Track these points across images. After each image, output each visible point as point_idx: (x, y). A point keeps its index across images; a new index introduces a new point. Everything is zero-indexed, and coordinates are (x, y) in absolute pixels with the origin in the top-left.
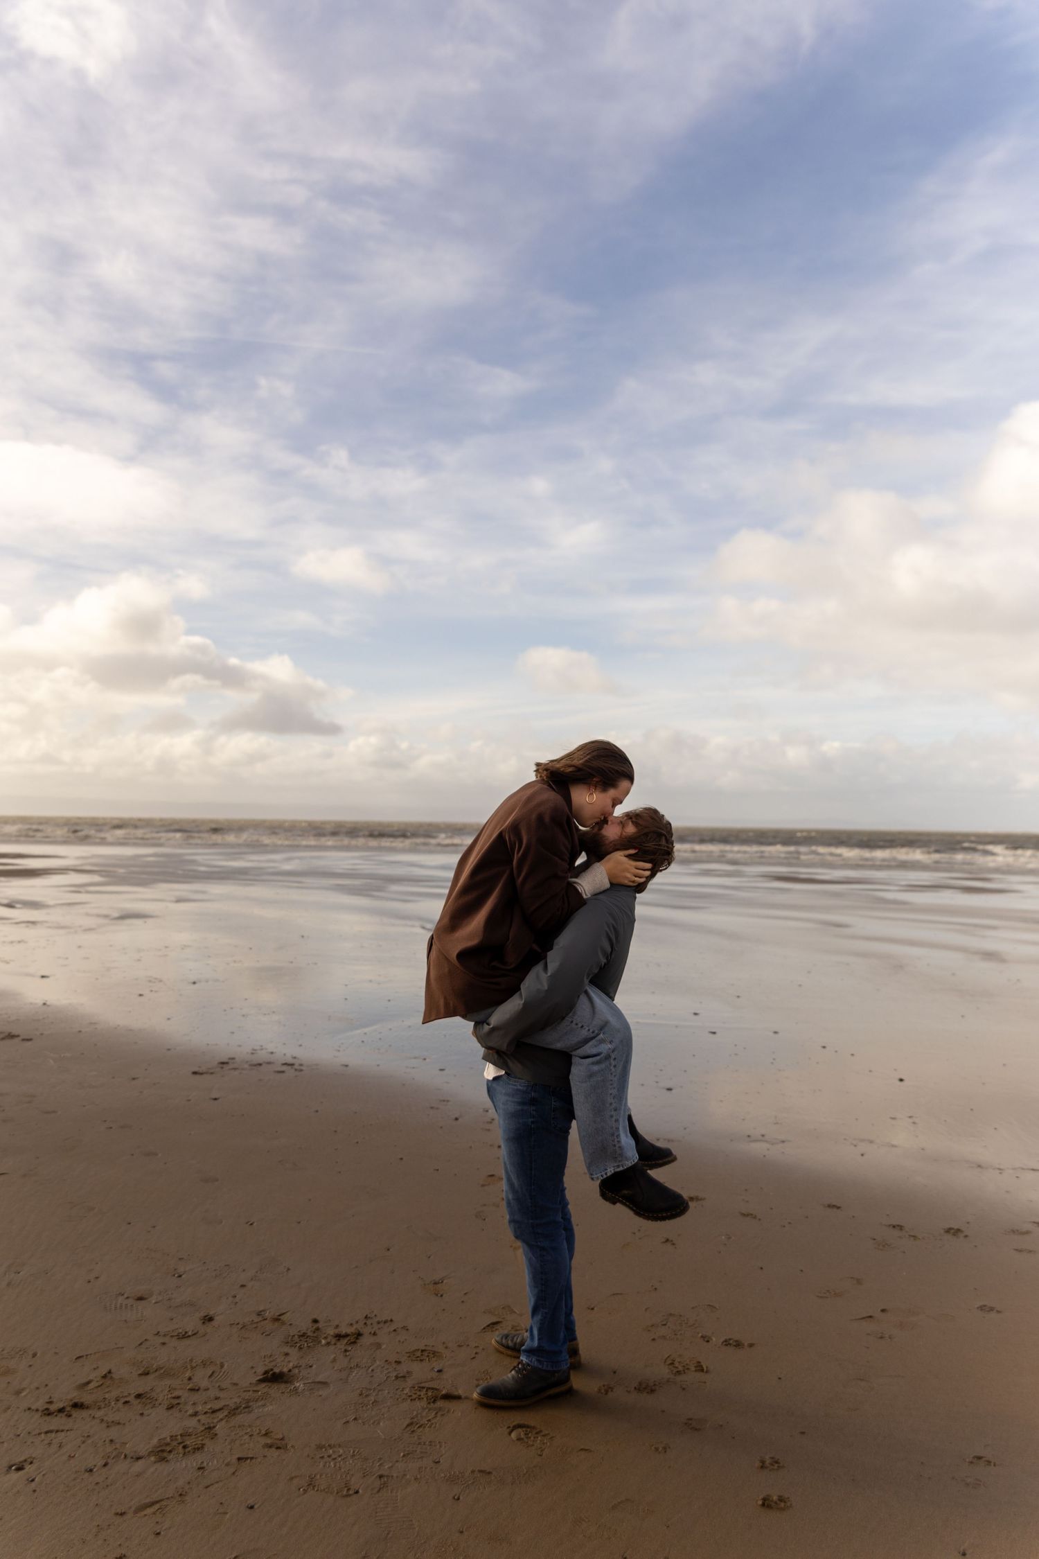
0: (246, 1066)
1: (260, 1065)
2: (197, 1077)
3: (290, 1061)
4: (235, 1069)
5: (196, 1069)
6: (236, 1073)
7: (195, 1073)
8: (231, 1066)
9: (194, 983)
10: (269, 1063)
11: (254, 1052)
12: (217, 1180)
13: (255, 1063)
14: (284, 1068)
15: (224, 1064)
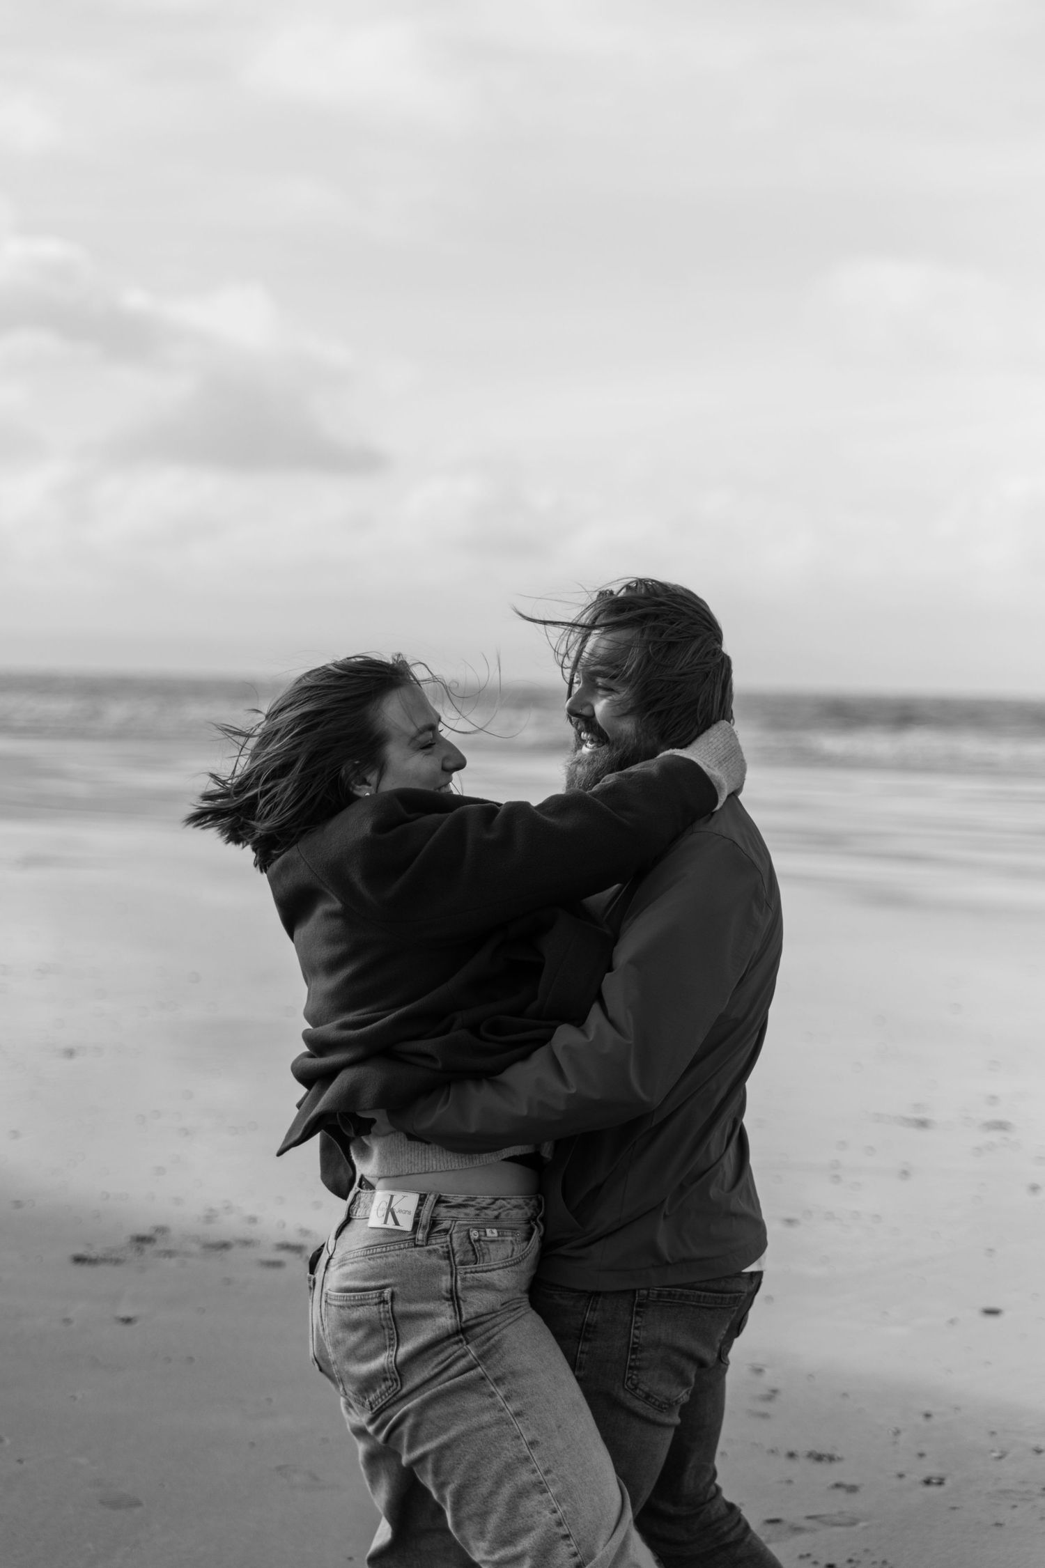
0: (195, 1248)
1: (225, 1246)
2: (85, 1269)
3: (294, 1239)
4: (169, 1254)
5: (80, 1250)
6: (172, 1263)
7: (79, 1260)
8: (160, 1246)
9: (70, 1053)
10: (247, 1243)
11: (210, 1217)
12: (138, 1504)
13: (214, 1239)
14: (282, 1256)
15: (142, 1240)
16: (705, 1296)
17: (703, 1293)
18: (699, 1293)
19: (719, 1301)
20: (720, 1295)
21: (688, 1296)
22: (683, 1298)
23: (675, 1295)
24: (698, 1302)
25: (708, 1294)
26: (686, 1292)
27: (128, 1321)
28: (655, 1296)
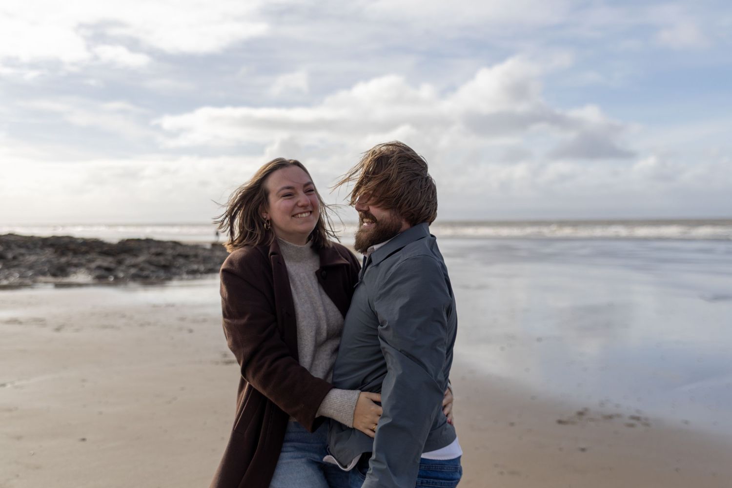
0: (600, 418)
1: (611, 417)
2: (563, 426)
4: (591, 420)
5: (559, 418)
6: (594, 424)
7: (560, 422)
8: (587, 417)
10: (619, 416)
14: (633, 422)
15: (581, 414)
16: (444, 483)
17: (443, 481)
18: (441, 481)
19: (450, 484)
20: (451, 482)
21: (436, 483)
22: (434, 484)
23: (430, 482)
24: (441, 485)
25: (445, 481)
26: (436, 481)
27: (583, 450)
28: (420, 483)
